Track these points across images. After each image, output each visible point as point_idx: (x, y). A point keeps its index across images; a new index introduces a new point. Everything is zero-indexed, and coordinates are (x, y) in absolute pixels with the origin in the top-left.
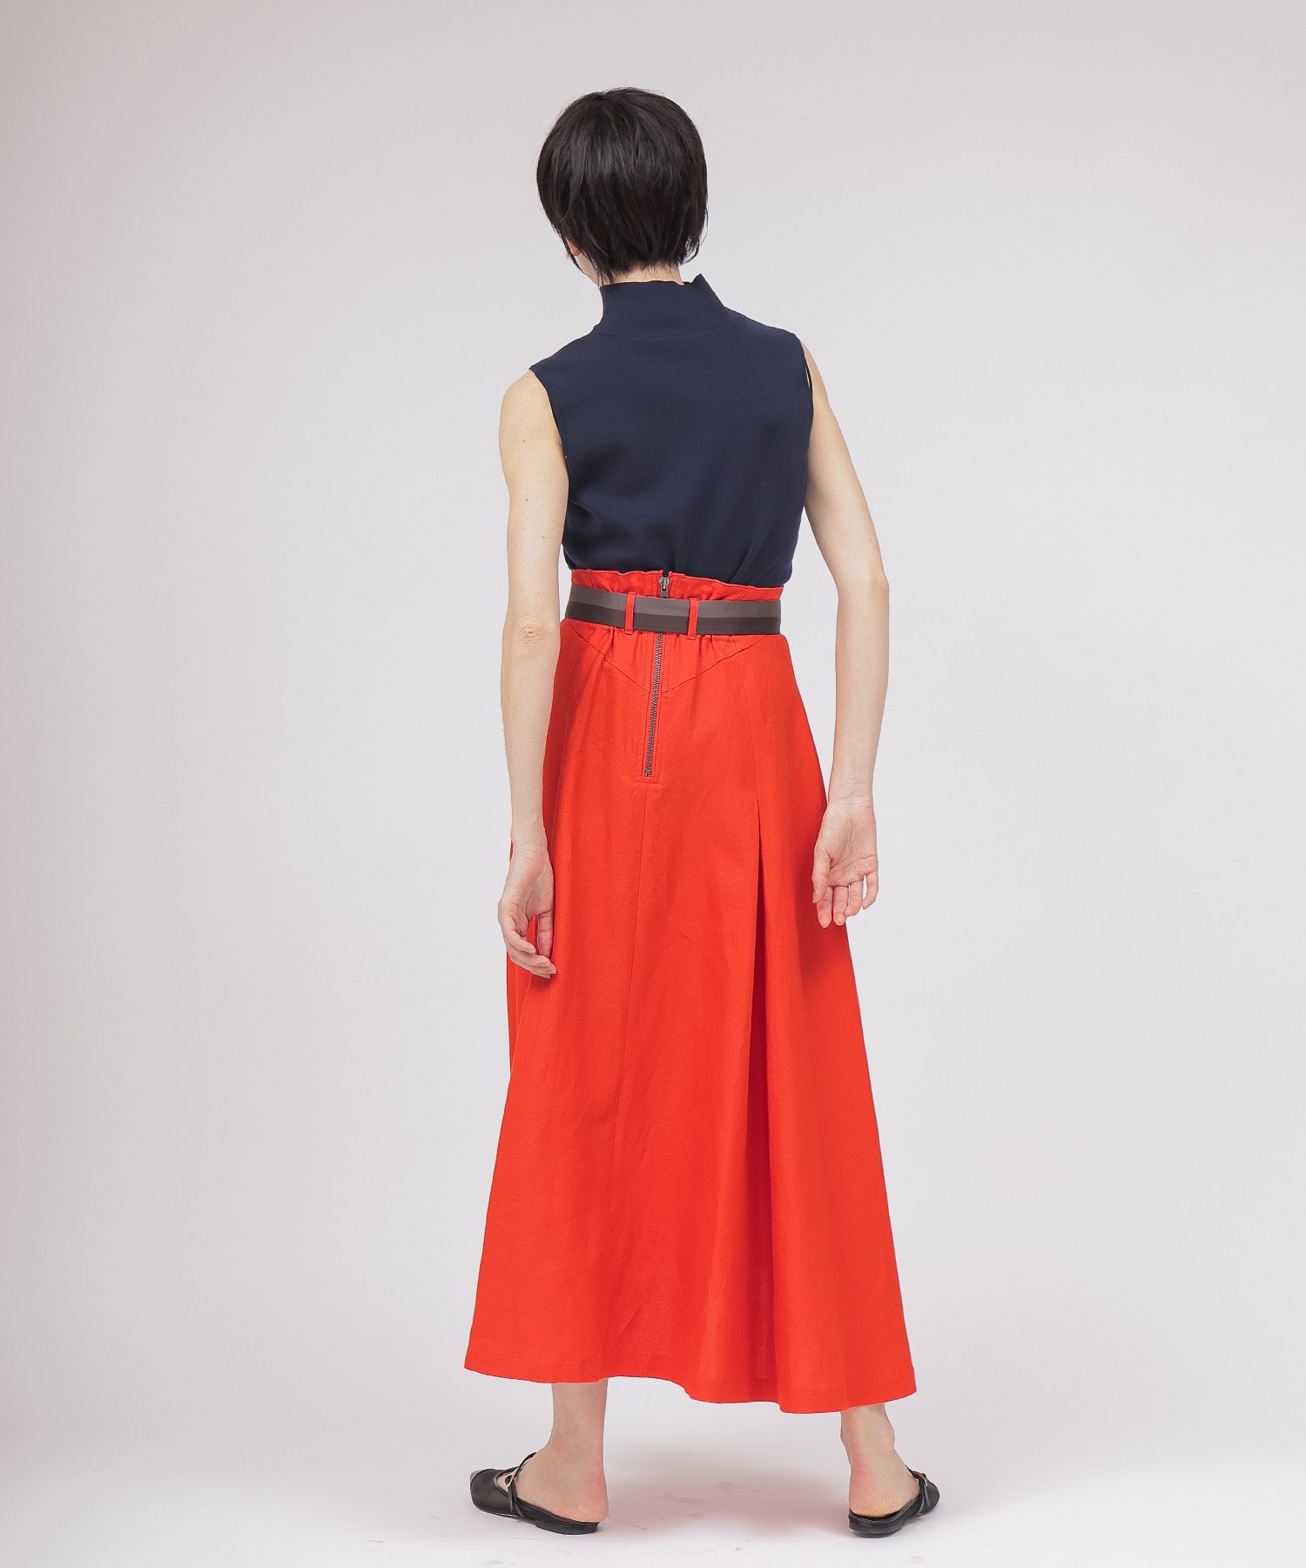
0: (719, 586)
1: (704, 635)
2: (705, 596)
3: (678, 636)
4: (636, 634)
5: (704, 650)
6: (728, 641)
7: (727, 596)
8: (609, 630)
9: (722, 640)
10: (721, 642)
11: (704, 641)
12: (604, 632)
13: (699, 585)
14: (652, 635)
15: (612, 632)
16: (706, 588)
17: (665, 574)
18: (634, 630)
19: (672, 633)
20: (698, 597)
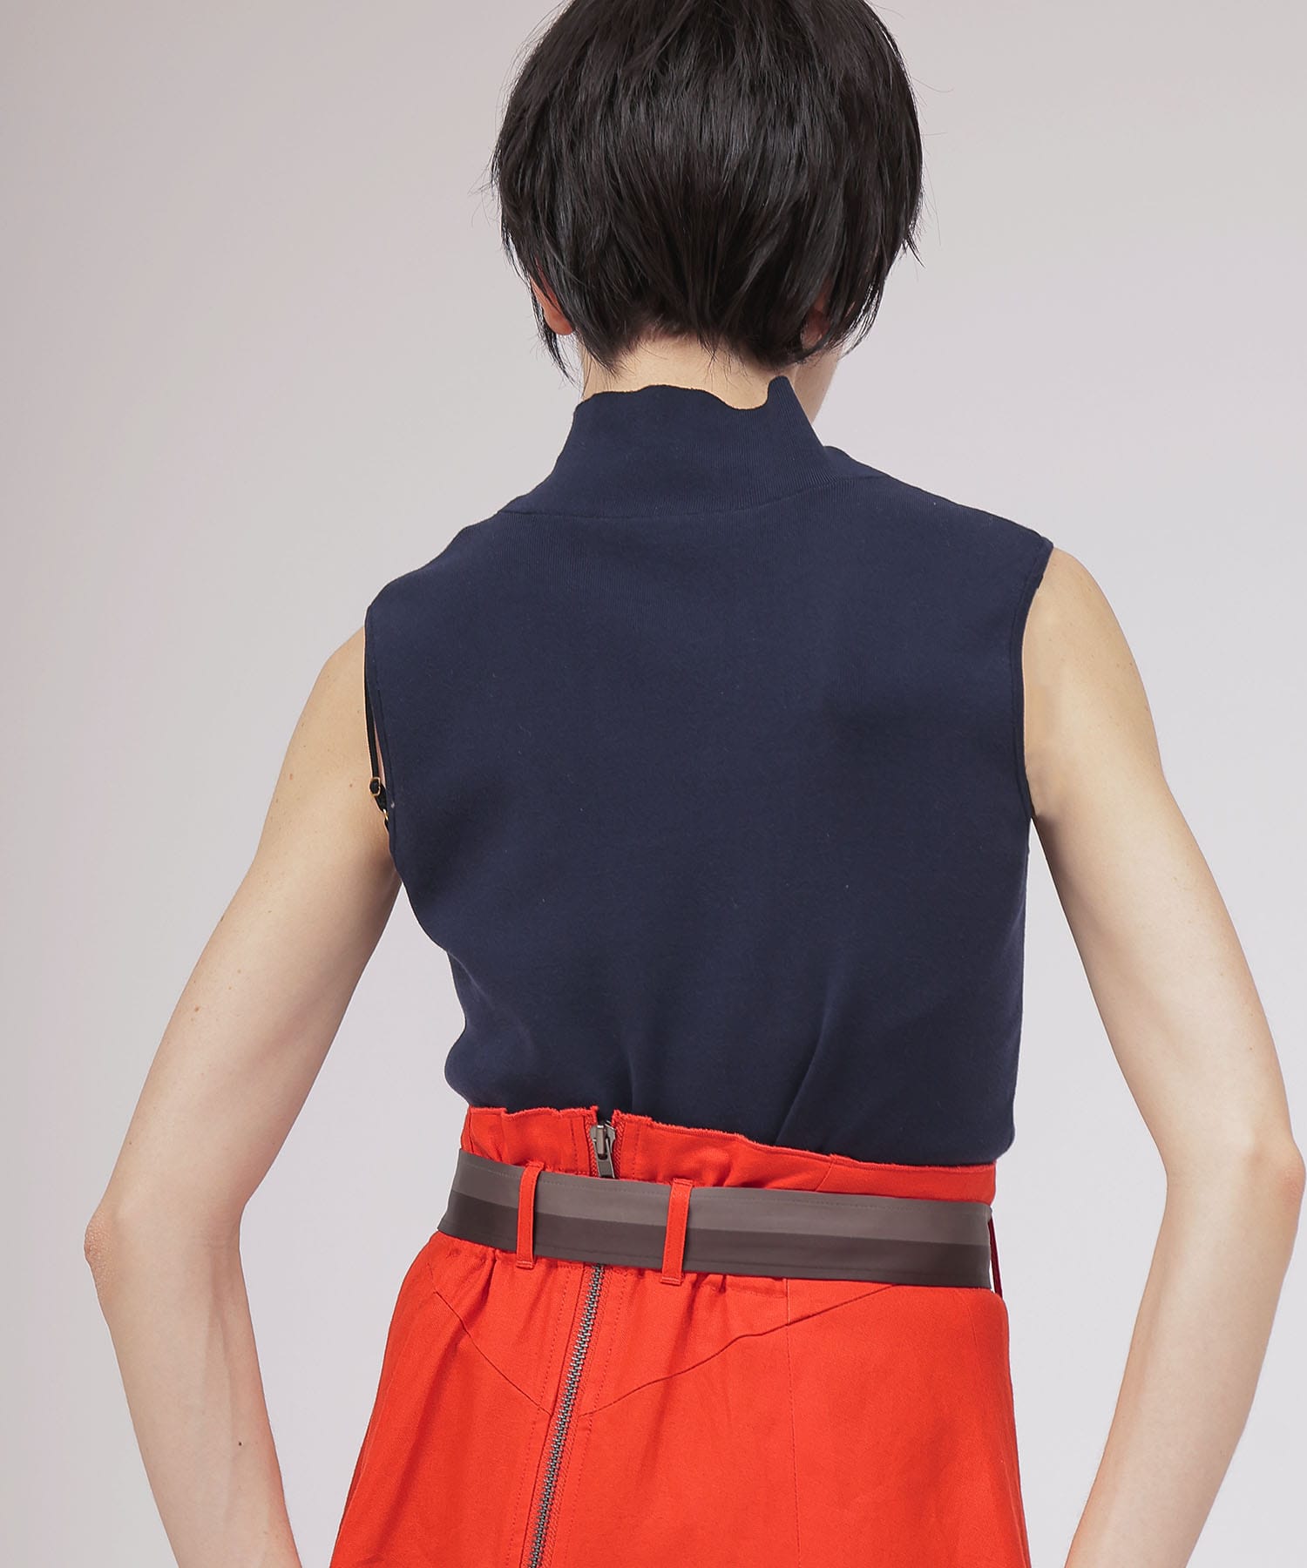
0: (745, 1151)
1: (707, 1275)
2: (711, 1177)
3: (641, 1272)
4: (541, 1268)
5: (701, 1313)
6: (769, 1291)
7: (774, 1178)
8: (484, 1258)
9: (756, 1290)
10: (748, 1295)
11: (706, 1290)
12: (474, 1261)
13: (691, 1146)
14: (576, 1273)
15: (489, 1262)
16: (714, 1155)
17: (602, 1118)
18: (536, 1259)
19: (626, 1268)
20: (694, 1176)
